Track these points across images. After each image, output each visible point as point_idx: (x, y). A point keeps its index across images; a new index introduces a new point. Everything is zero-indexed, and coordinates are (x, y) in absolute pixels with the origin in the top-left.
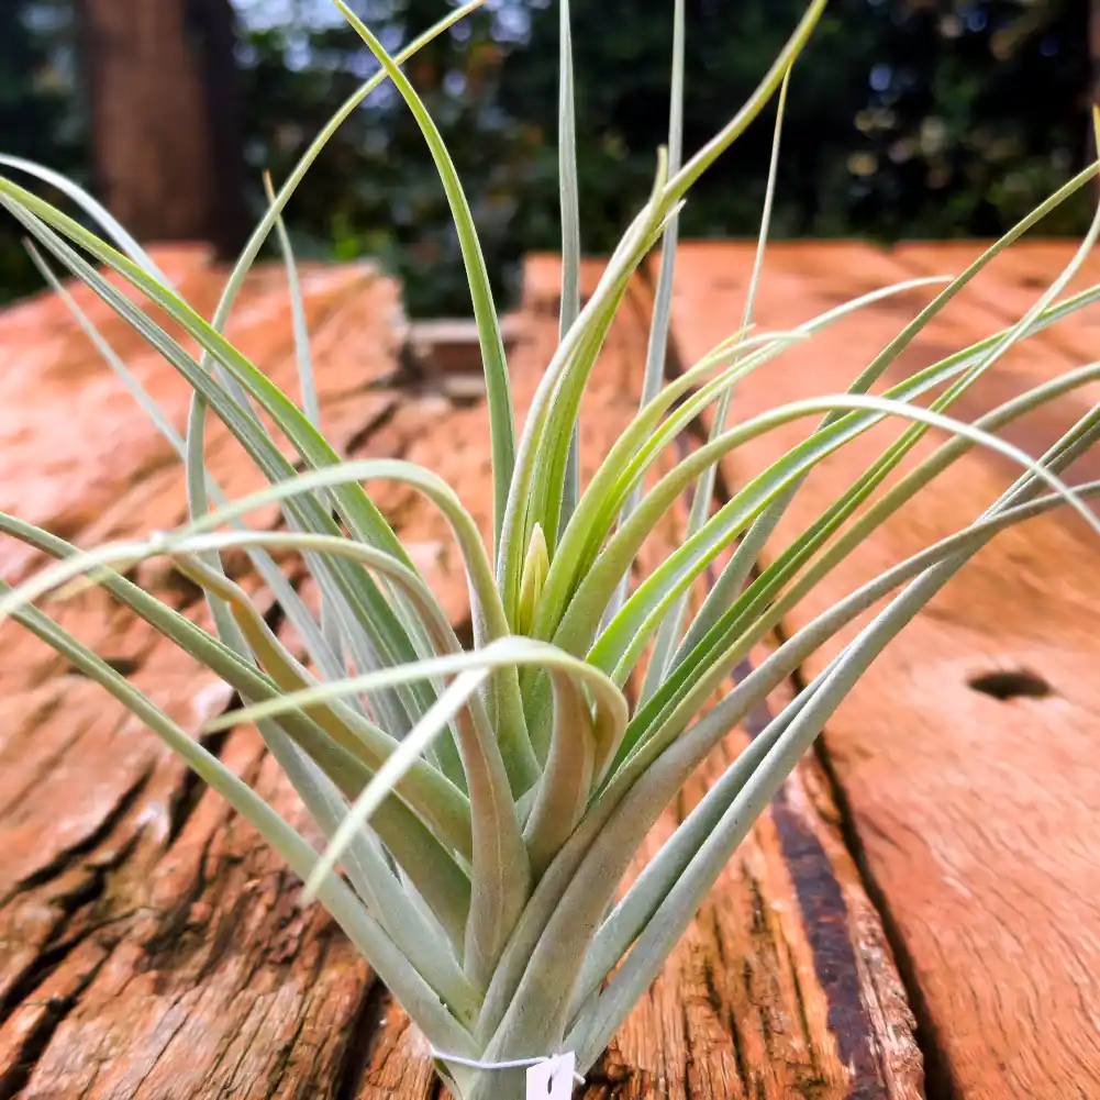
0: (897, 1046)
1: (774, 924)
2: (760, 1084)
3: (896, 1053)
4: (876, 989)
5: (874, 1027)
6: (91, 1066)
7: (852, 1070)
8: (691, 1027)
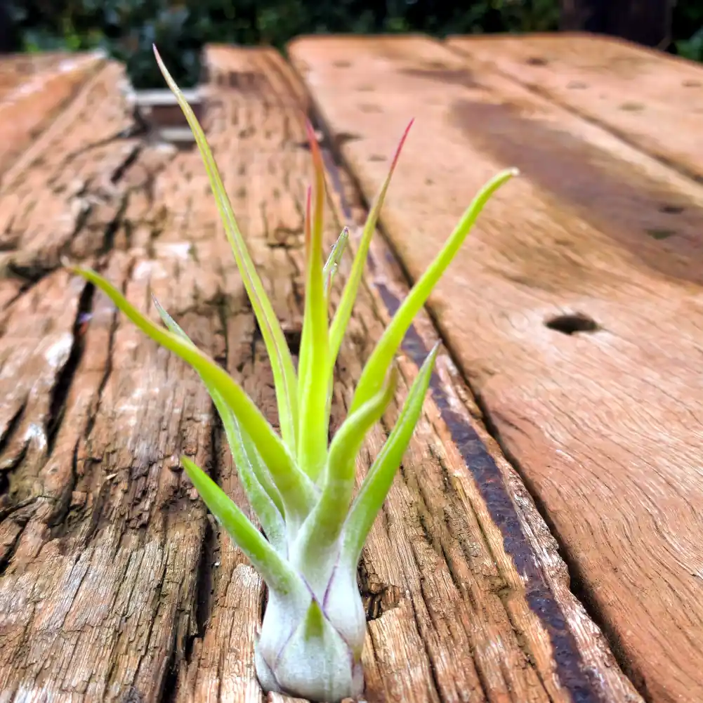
0: (551, 561)
1: (458, 485)
2: (469, 590)
3: (551, 565)
4: (530, 525)
5: (534, 549)
6: (30, 607)
7: (526, 578)
8: (419, 556)
